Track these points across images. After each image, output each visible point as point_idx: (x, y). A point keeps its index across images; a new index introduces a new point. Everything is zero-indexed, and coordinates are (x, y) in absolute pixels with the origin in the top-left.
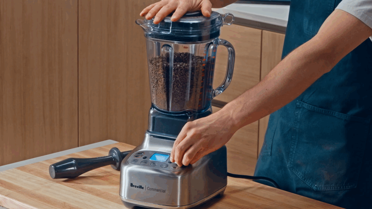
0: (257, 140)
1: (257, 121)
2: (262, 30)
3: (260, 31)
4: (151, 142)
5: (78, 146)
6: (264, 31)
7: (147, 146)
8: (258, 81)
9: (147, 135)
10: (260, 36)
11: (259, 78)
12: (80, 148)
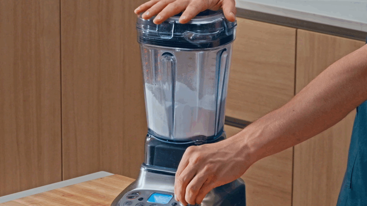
0: (291, 170)
1: (291, 148)
2: (297, 28)
3: (295, 29)
4: (148, 179)
5: (62, 180)
6: (299, 30)
7: (142, 184)
8: (293, 94)
9: (143, 169)
10: (294, 37)
11: (293, 91)
12: (63, 182)
